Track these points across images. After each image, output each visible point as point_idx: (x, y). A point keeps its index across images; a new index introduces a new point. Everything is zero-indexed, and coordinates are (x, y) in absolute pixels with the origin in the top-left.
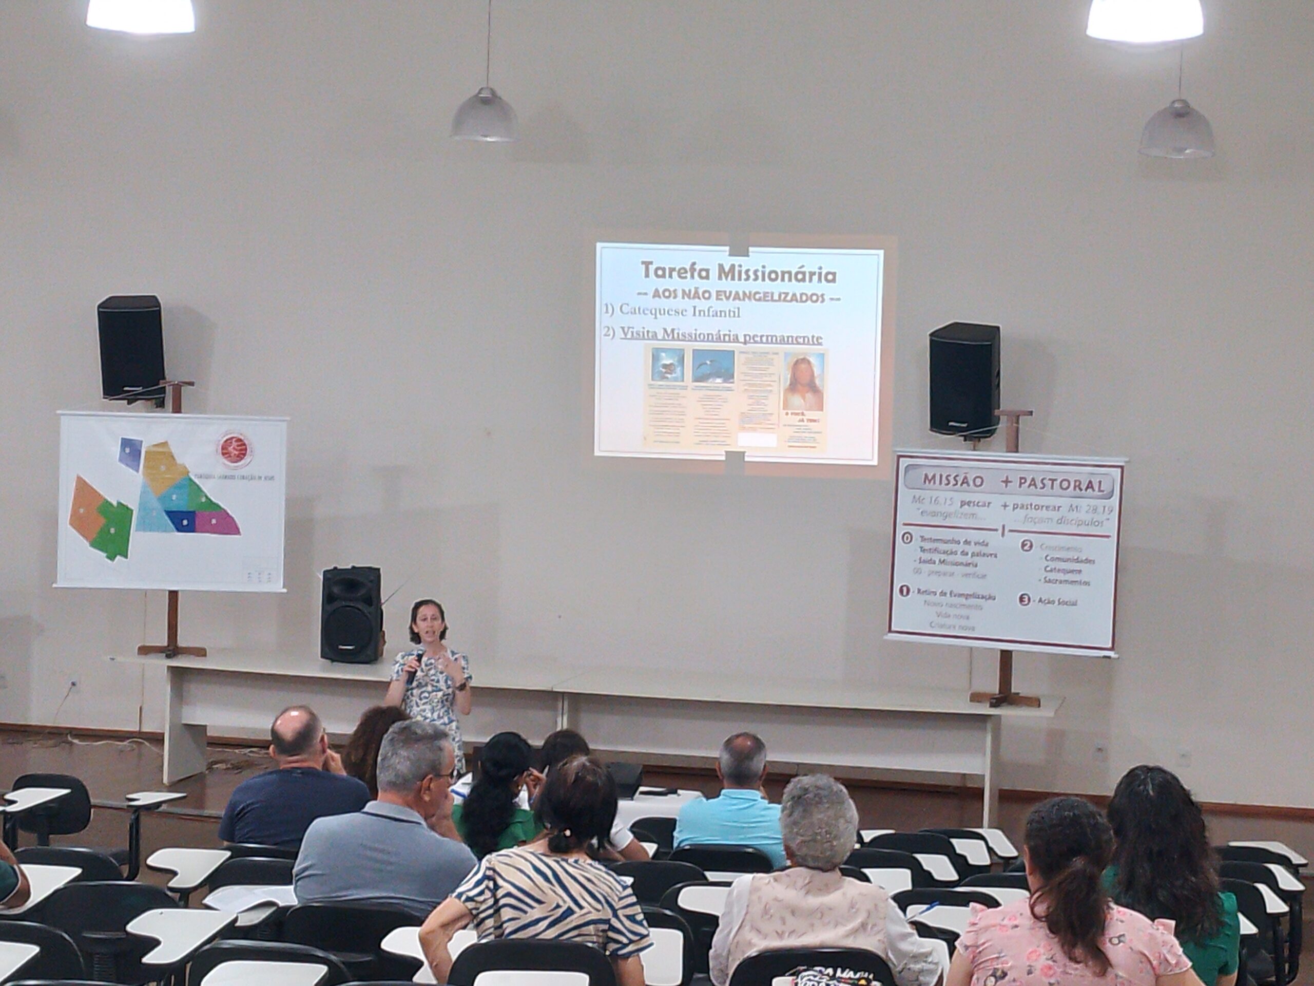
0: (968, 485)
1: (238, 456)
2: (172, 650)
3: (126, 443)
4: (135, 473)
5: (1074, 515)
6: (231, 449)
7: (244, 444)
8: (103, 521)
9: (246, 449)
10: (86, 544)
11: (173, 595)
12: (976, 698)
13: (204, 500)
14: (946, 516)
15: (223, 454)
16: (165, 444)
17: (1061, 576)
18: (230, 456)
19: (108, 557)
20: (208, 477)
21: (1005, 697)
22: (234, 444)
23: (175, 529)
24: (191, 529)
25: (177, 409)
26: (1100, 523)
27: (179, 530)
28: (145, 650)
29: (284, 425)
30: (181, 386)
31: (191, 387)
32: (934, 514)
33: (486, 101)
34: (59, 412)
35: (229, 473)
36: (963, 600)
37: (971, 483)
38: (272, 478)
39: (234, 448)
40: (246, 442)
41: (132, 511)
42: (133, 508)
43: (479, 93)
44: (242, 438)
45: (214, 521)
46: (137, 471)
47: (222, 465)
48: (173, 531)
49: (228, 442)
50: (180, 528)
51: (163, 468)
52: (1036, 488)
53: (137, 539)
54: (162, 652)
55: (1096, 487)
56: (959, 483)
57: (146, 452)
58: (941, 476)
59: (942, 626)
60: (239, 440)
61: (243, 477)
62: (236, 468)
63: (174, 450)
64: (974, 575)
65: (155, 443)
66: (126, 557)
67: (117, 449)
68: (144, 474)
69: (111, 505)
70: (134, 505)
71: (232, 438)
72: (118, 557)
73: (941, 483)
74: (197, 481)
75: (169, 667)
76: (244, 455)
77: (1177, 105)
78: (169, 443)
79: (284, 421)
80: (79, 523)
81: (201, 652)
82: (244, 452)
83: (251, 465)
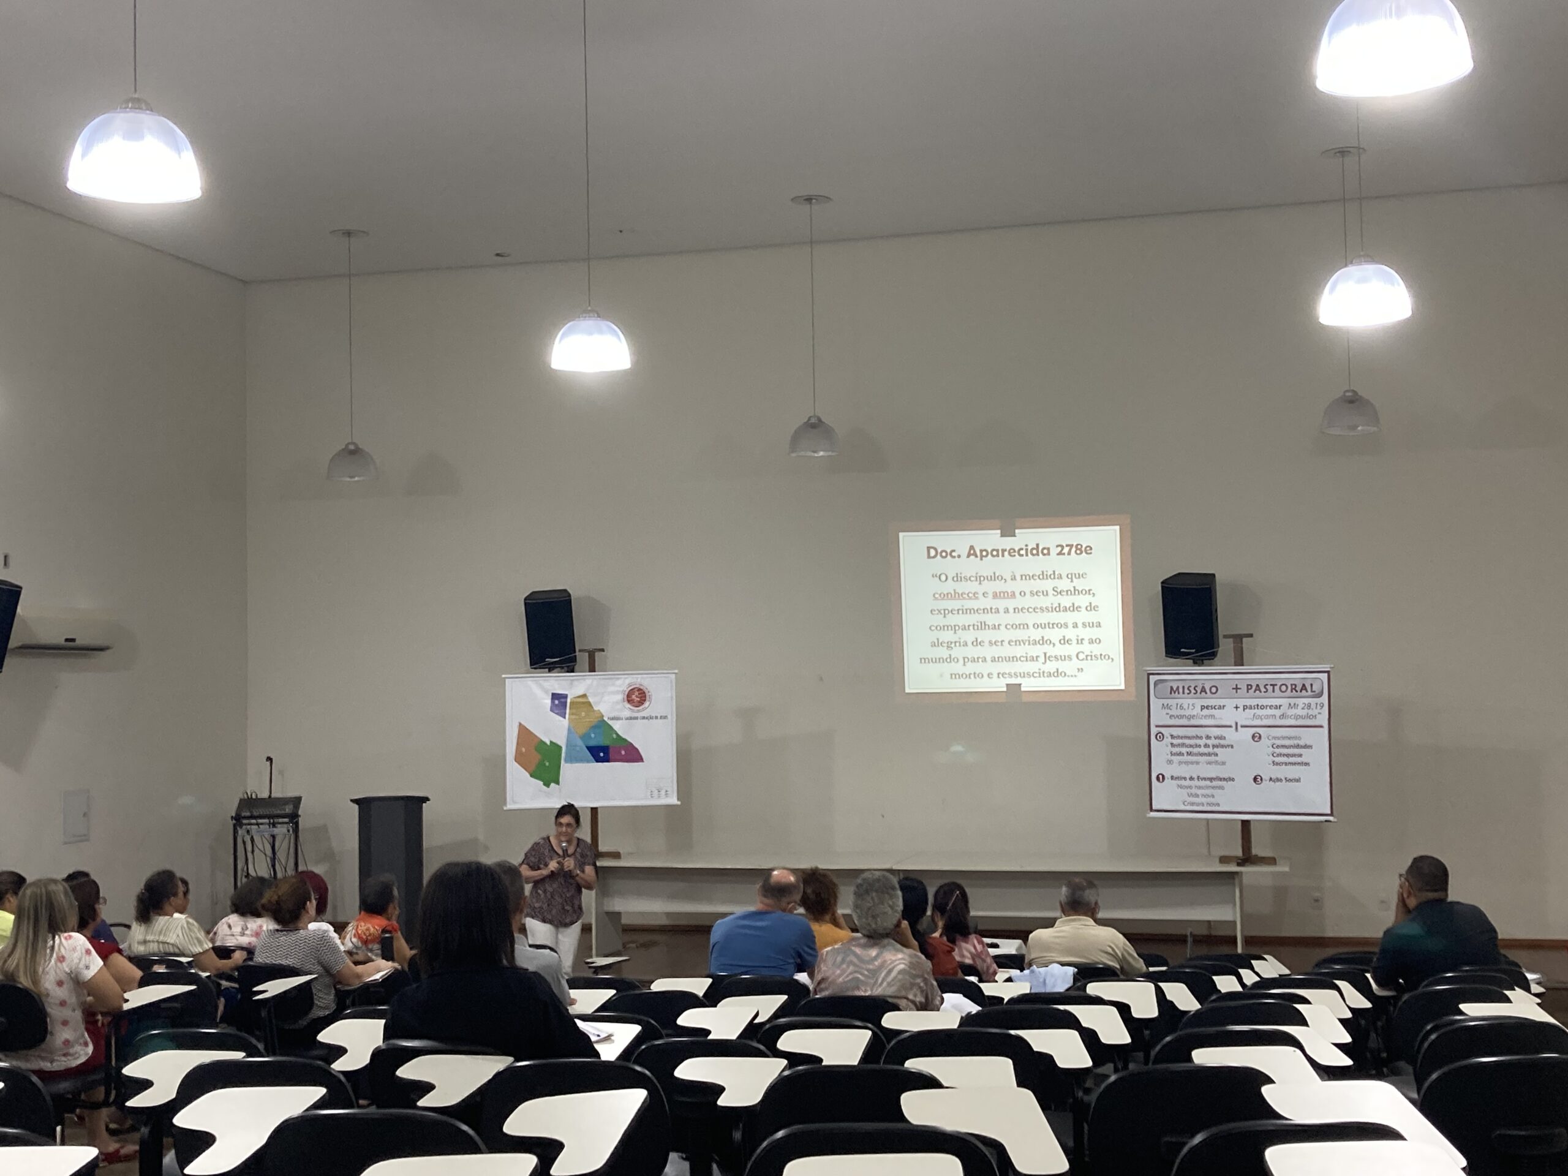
0: (1207, 693)
1: (639, 702)
3: (555, 696)
4: (561, 719)
5: (1292, 712)
6: (634, 697)
7: (644, 693)
8: (539, 757)
9: (645, 697)
10: (528, 775)
11: (595, 810)
12: (1225, 859)
13: (615, 736)
14: (1189, 718)
15: (628, 701)
16: (584, 696)
17: (1285, 760)
18: (634, 702)
19: (545, 784)
20: (617, 719)
21: (1247, 858)
22: (637, 693)
23: (594, 761)
24: (606, 759)
25: (592, 669)
26: (1314, 717)
27: (597, 761)
29: (673, 676)
30: (594, 652)
31: (602, 652)
32: (1180, 717)
33: (813, 426)
34: (503, 676)
35: (633, 715)
36: (1208, 783)
37: (1208, 690)
38: (665, 717)
39: (637, 697)
40: (646, 691)
41: (561, 748)
42: (562, 745)
43: (809, 420)
44: (642, 687)
45: (623, 753)
46: (564, 718)
47: (627, 710)
48: (592, 762)
49: (632, 691)
50: (598, 760)
51: (583, 714)
52: (1260, 692)
53: (567, 770)
55: (1309, 688)
56: (1199, 692)
57: (571, 703)
59: (1194, 804)
60: (639, 690)
61: (644, 718)
62: (639, 711)
63: (591, 700)
64: (1216, 762)
65: (578, 695)
66: (558, 783)
67: (548, 702)
68: (569, 719)
69: (545, 743)
70: (562, 743)
71: (635, 688)
72: (552, 784)
73: (1184, 693)
74: (610, 722)
76: (645, 700)
77: (1349, 394)
78: (588, 695)
79: (673, 673)
80: (520, 758)
81: (617, 855)
82: (644, 699)
83: (648, 709)
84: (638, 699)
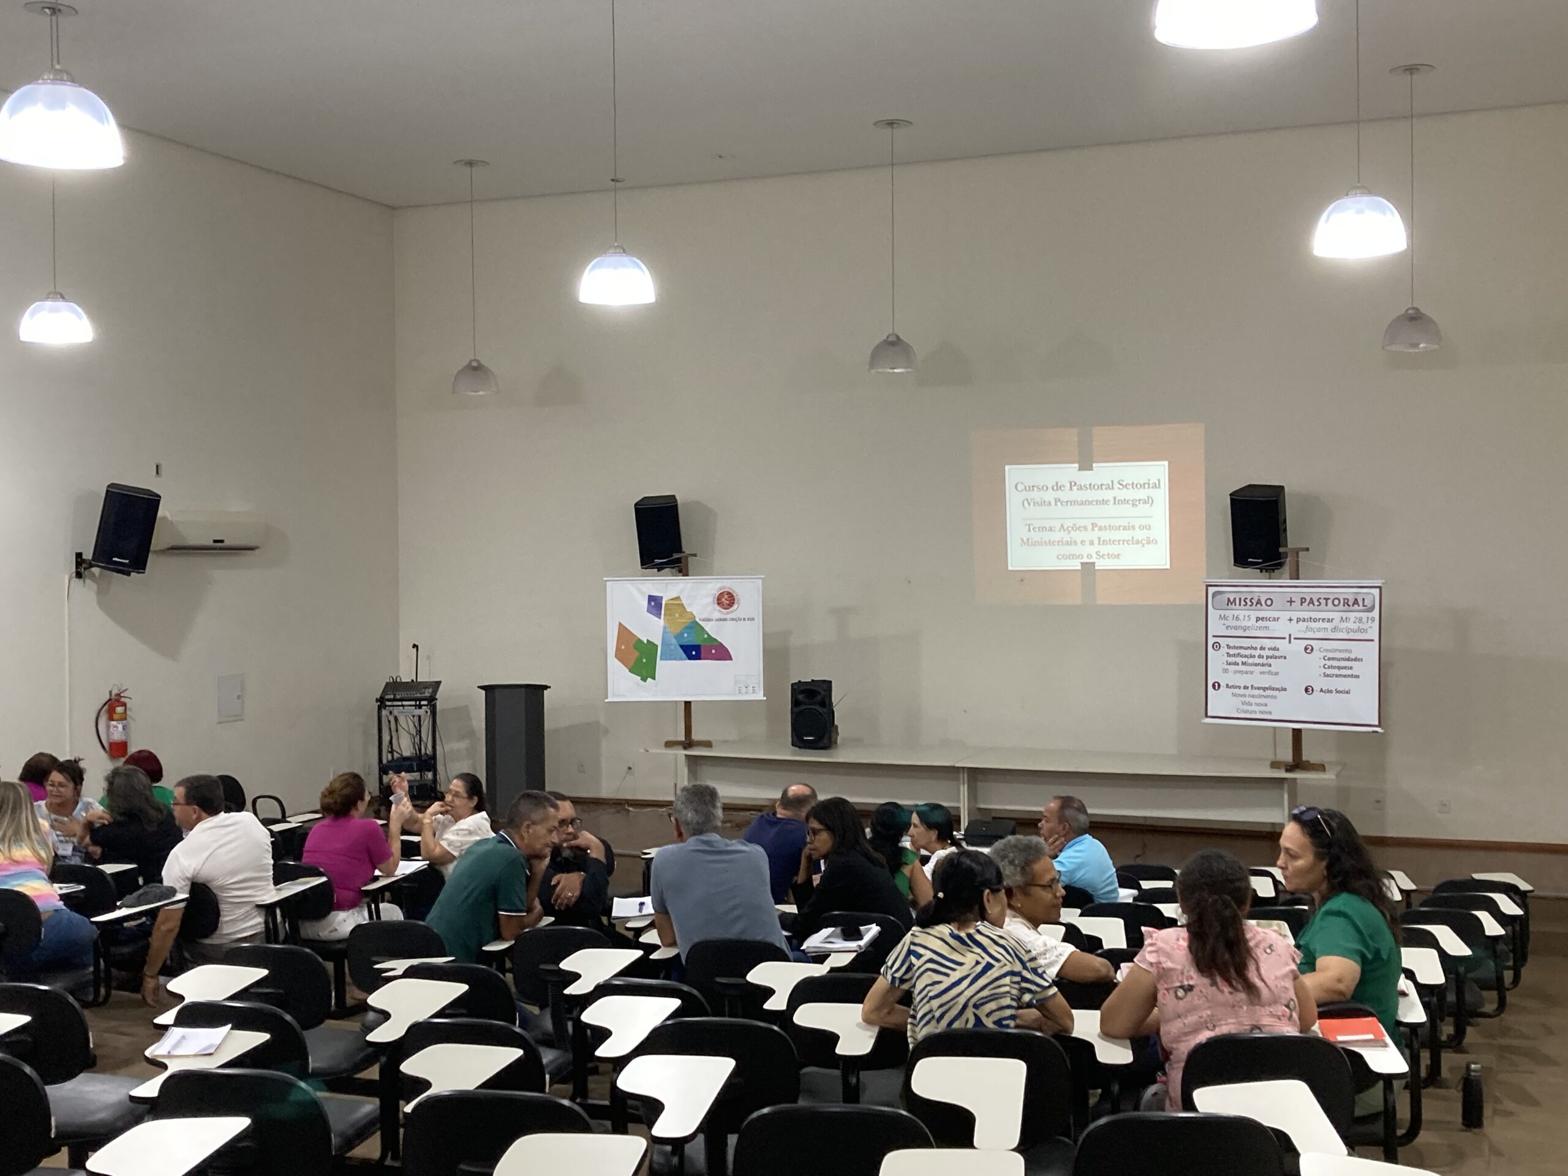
0: (1262, 605)
1: (729, 605)
2: (688, 743)
3: (651, 598)
4: (657, 619)
5: (1344, 625)
6: (723, 600)
7: (733, 596)
8: (637, 654)
9: (734, 600)
10: (627, 670)
11: (688, 704)
12: (1275, 765)
13: (706, 636)
14: (1245, 629)
15: (719, 604)
16: (678, 598)
17: (1336, 672)
18: (723, 605)
19: (642, 679)
20: (708, 620)
21: (1298, 764)
22: (726, 597)
23: (687, 658)
24: (698, 657)
25: (687, 573)
26: (1365, 631)
27: (690, 659)
28: (669, 744)
29: (760, 581)
30: (687, 557)
32: (1236, 628)
33: (892, 344)
34: (605, 579)
35: (723, 617)
36: (1261, 692)
37: (1263, 603)
38: (753, 619)
39: (726, 599)
40: (735, 595)
41: (657, 646)
42: (657, 644)
43: (888, 337)
44: (731, 591)
45: (713, 651)
46: (660, 618)
47: (717, 612)
48: (685, 659)
49: (721, 595)
50: (690, 657)
51: (677, 615)
52: (1314, 605)
53: (661, 665)
54: (681, 745)
55: (1361, 603)
56: (1255, 603)
57: (665, 604)
58: (1240, 599)
59: (1246, 712)
60: (729, 593)
61: (733, 619)
62: (728, 613)
63: (684, 602)
64: (1270, 673)
65: (671, 598)
66: (654, 679)
67: (645, 603)
68: (664, 620)
69: (642, 642)
70: (658, 642)
71: (724, 592)
72: (649, 679)
73: (1240, 605)
74: (701, 623)
75: (686, 755)
76: (733, 603)
77: (1410, 312)
78: (681, 597)
79: (759, 578)
80: (620, 655)
81: (708, 744)
83: (737, 611)
84: (728, 602)
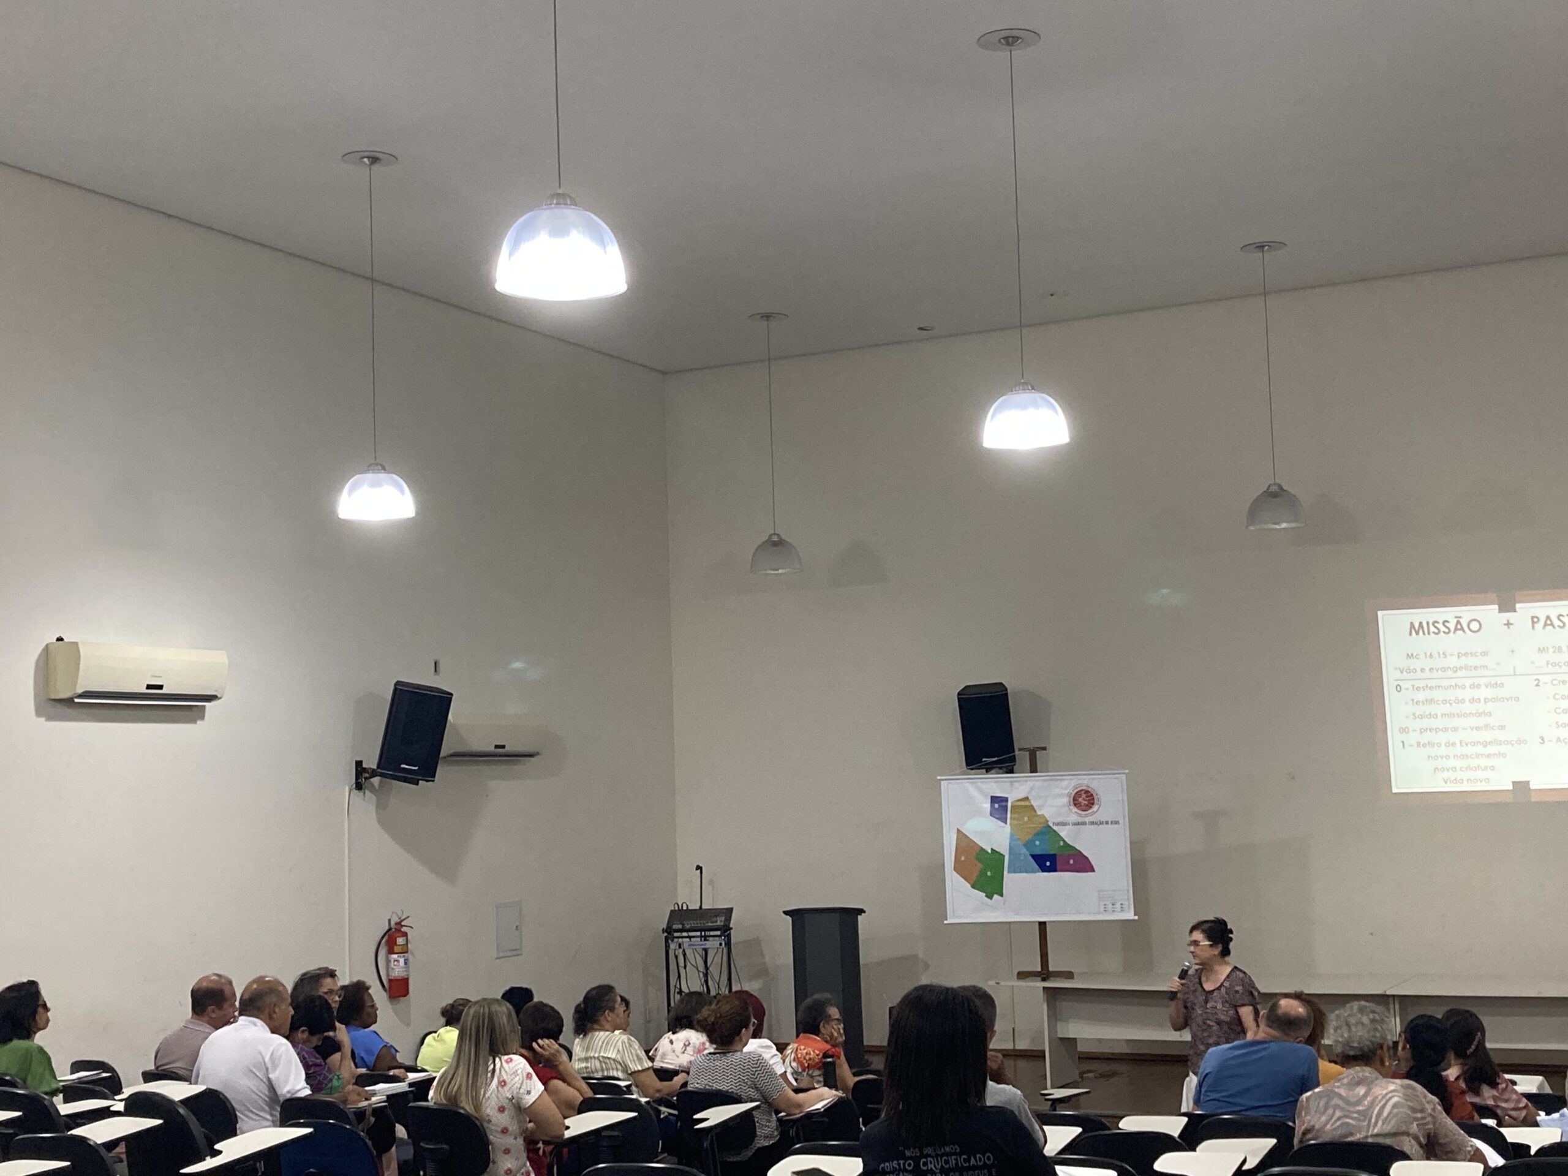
1: (1087, 805)
2: (1045, 974)
3: (994, 800)
4: (1003, 824)
6: (1081, 800)
7: (1092, 795)
8: (980, 866)
9: (1093, 799)
10: (969, 886)
11: (1042, 925)
13: (1062, 843)
15: (1075, 805)
16: (1027, 799)
18: (1081, 806)
19: (987, 896)
20: (1064, 824)
22: (1084, 796)
23: (1040, 870)
24: (1053, 869)
25: (1034, 769)
27: (1043, 871)
29: (1124, 777)
30: (1036, 751)
31: (1045, 751)
33: (1274, 495)
34: (939, 778)
35: (1080, 820)
38: (1117, 823)
39: (1084, 799)
40: (1093, 793)
41: (1004, 856)
42: (1004, 854)
43: (1268, 489)
44: (1090, 790)
45: (1071, 862)
46: (1006, 823)
47: (1074, 815)
48: (1038, 872)
49: (1078, 794)
50: (1044, 869)
51: (1026, 819)
53: (1010, 880)
54: (1039, 976)
57: (1012, 806)
60: (1087, 792)
61: (1093, 823)
62: (1086, 816)
63: (1034, 803)
65: (1020, 798)
66: (1002, 895)
67: (987, 805)
68: (1011, 825)
69: (986, 852)
70: (1004, 850)
71: (1082, 790)
72: (996, 896)
74: (1055, 828)
75: (1044, 988)
76: (1093, 804)
78: (1030, 798)
79: (1123, 773)
80: (959, 868)
81: (1069, 975)
82: (1092, 802)
83: (1099, 812)
84: (1086, 803)
